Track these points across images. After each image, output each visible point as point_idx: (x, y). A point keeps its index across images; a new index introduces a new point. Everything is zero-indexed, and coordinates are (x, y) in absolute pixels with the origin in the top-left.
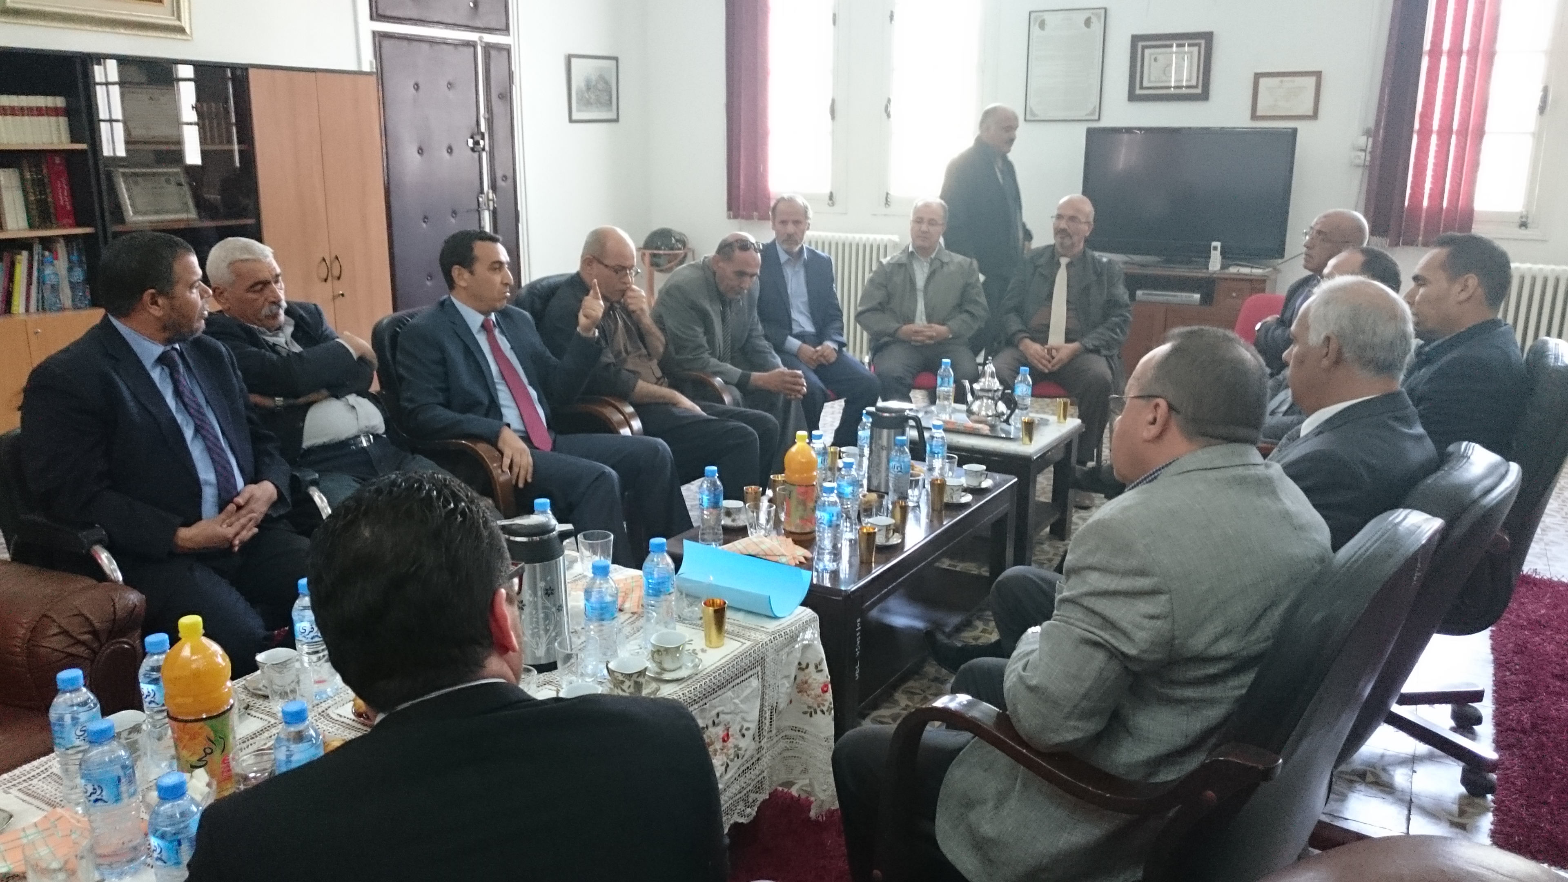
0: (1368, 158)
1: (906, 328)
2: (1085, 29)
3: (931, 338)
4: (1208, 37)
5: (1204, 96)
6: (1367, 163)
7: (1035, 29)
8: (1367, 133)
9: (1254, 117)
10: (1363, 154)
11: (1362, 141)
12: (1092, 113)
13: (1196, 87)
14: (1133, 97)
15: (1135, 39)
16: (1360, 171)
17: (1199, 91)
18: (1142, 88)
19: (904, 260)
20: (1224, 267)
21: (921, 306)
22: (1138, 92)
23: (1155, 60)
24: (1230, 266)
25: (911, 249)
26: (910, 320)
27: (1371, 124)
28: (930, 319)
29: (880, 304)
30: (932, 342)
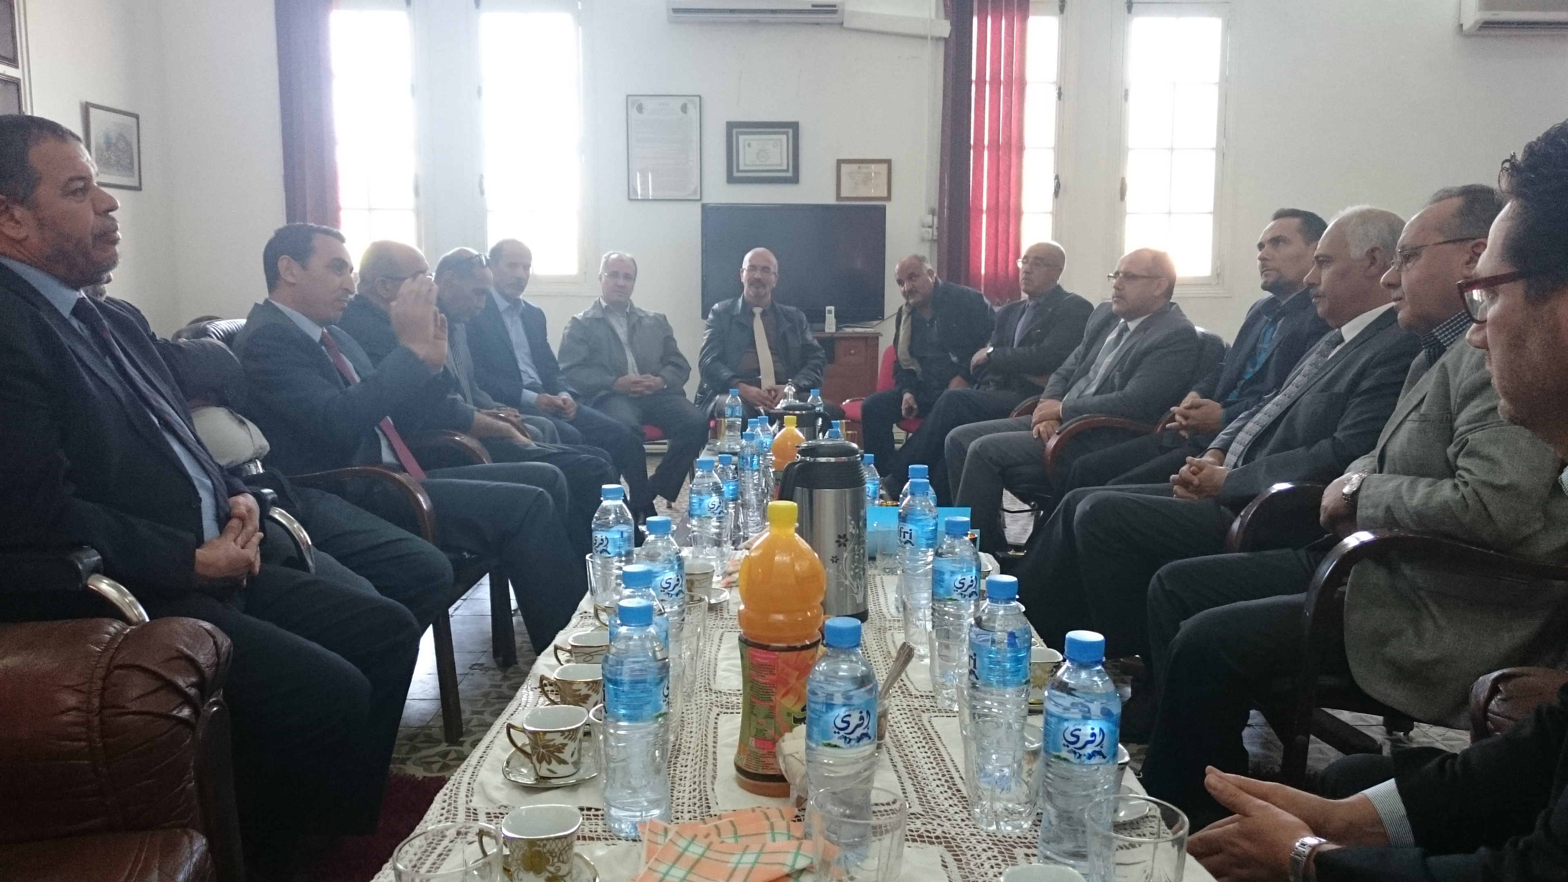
0: (935, 233)
1: (621, 380)
2: (681, 114)
3: (649, 387)
4: (794, 126)
5: (794, 180)
6: (935, 238)
7: (634, 112)
8: (932, 212)
9: (838, 197)
10: (930, 230)
11: (929, 219)
12: (695, 193)
13: (787, 171)
14: (731, 179)
15: (731, 126)
16: (928, 244)
17: (790, 174)
18: (738, 171)
19: (599, 315)
20: (838, 329)
21: (631, 359)
22: (736, 174)
23: (749, 145)
24: (841, 328)
25: (604, 304)
26: (622, 371)
27: (935, 204)
28: (642, 371)
29: (585, 360)
30: (650, 393)
